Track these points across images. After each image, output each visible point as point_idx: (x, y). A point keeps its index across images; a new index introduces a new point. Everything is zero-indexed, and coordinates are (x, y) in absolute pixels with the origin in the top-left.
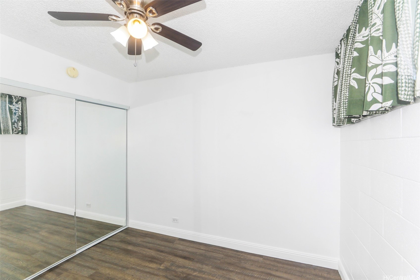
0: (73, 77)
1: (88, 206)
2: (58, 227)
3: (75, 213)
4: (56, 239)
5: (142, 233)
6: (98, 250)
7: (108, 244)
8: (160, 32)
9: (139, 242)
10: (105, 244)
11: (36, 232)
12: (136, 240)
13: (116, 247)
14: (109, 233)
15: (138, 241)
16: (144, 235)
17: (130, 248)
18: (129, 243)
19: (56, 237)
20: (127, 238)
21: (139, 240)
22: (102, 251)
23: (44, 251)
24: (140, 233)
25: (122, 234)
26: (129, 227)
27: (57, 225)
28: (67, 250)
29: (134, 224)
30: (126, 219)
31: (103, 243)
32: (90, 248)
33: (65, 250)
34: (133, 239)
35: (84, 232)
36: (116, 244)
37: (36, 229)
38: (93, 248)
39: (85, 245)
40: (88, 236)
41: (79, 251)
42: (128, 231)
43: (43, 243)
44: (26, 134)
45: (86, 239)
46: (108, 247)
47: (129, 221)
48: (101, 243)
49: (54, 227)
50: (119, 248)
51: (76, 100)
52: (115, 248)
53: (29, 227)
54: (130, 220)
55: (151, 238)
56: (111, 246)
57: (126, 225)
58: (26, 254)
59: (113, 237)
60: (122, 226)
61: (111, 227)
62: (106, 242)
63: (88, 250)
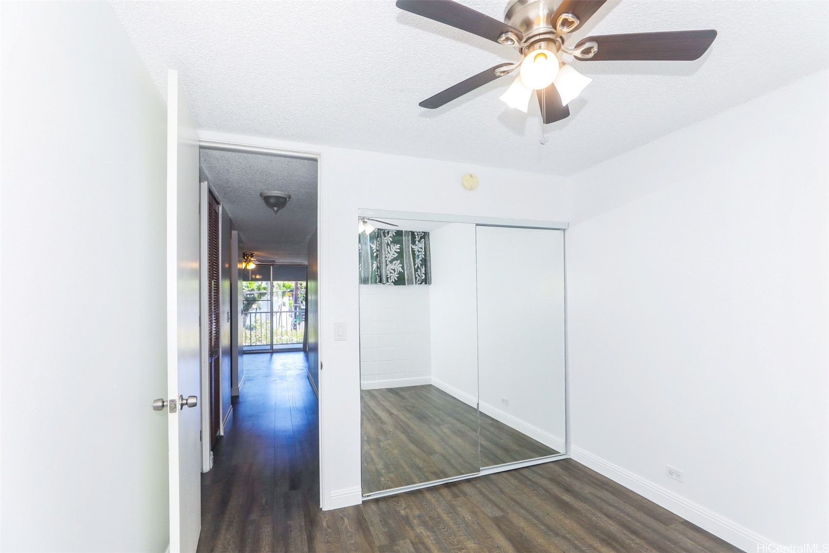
0: (471, 189)
1: (504, 403)
2: (463, 425)
3: (478, 404)
4: (457, 442)
5: (596, 479)
6: (512, 481)
7: (530, 477)
8: (595, 55)
9: (587, 493)
10: (525, 474)
11: (438, 424)
12: (582, 488)
13: (542, 488)
14: (534, 458)
15: (585, 492)
16: (598, 483)
17: (566, 498)
18: (568, 490)
19: (459, 441)
20: (564, 477)
21: (587, 490)
22: (518, 484)
23: (442, 455)
24: (590, 475)
25: (557, 468)
26: (570, 459)
27: (463, 423)
28: (470, 464)
29: (581, 454)
30: (565, 441)
31: (522, 471)
32: (501, 474)
33: (467, 462)
34: (577, 485)
35: (496, 444)
36: (543, 482)
37: (438, 420)
38: (505, 475)
39: (494, 465)
40: (500, 453)
41: (485, 472)
42: (568, 465)
43: (443, 443)
44: (430, 284)
45: (498, 457)
46: (528, 482)
47: (571, 447)
48: (518, 470)
49: (458, 425)
50: (546, 490)
51: (477, 225)
52: (540, 488)
53: (431, 416)
54: (572, 445)
55: (613, 493)
56: (533, 482)
57: (566, 452)
58: (424, 451)
59: (539, 466)
60: (559, 453)
61: (540, 448)
62: (525, 472)
63: (497, 475)
